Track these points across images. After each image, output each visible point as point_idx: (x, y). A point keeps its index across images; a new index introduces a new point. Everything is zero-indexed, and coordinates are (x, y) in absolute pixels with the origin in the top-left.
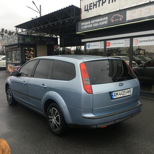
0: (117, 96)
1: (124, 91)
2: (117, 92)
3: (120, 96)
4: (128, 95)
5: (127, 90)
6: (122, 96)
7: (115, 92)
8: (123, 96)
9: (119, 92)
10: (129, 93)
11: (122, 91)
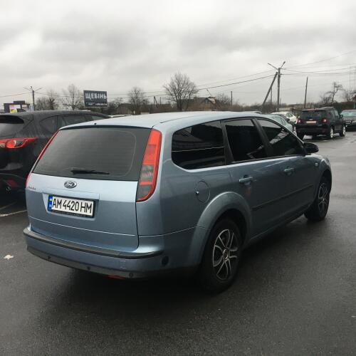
0: (59, 206)
1: (75, 201)
2: (60, 199)
3: (63, 209)
4: (83, 213)
5: (84, 202)
6: (68, 210)
7: (57, 198)
8: (72, 211)
9: (64, 200)
10: (88, 211)
11: (72, 200)
